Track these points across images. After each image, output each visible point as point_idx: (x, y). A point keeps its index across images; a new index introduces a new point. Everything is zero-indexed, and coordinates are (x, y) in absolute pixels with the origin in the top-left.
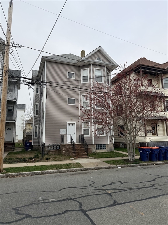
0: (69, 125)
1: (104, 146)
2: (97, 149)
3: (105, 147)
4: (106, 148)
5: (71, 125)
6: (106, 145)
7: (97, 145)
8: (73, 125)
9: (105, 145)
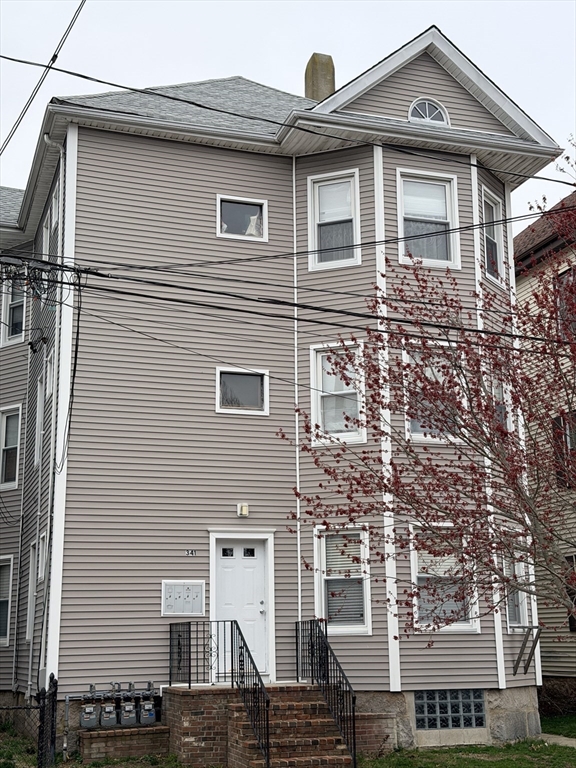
0: (226, 553)
1: (472, 700)
2: (420, 724)
3: (479, 707)
4: (488, 721)
5: (239, 552)
6: (487, 697)
7: (418, 694)
8: (250, 553)
9: (478, 693)
